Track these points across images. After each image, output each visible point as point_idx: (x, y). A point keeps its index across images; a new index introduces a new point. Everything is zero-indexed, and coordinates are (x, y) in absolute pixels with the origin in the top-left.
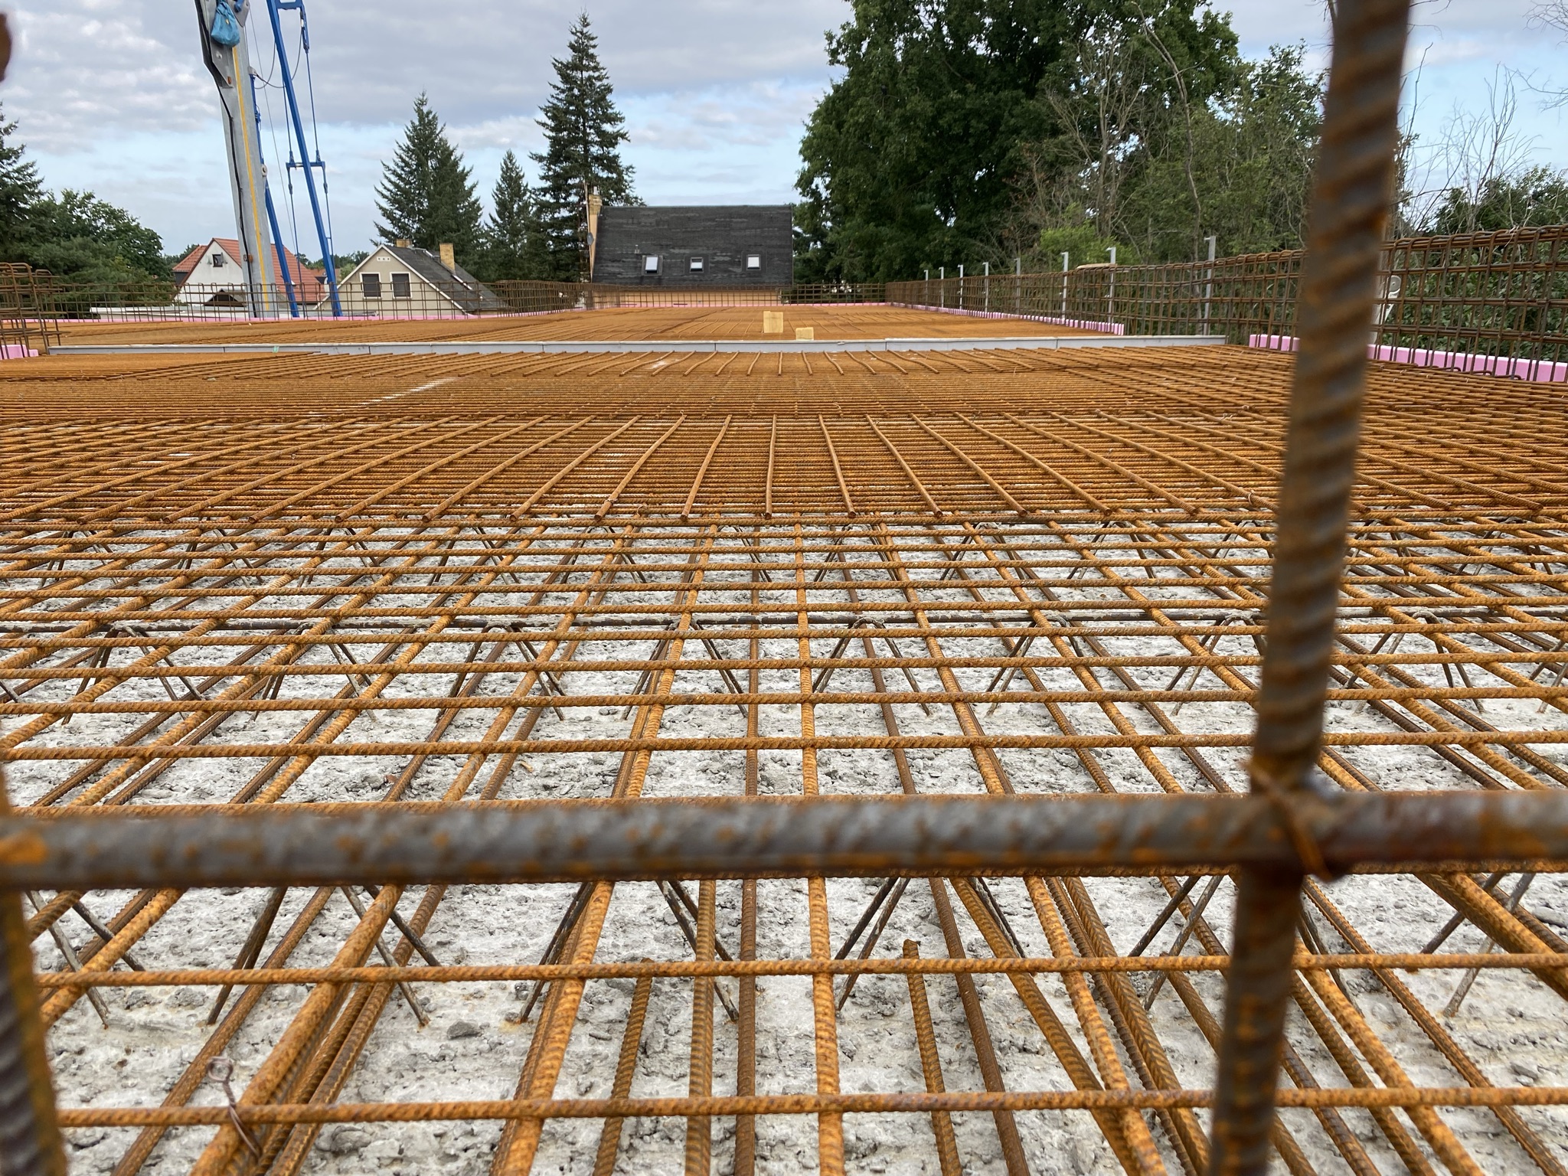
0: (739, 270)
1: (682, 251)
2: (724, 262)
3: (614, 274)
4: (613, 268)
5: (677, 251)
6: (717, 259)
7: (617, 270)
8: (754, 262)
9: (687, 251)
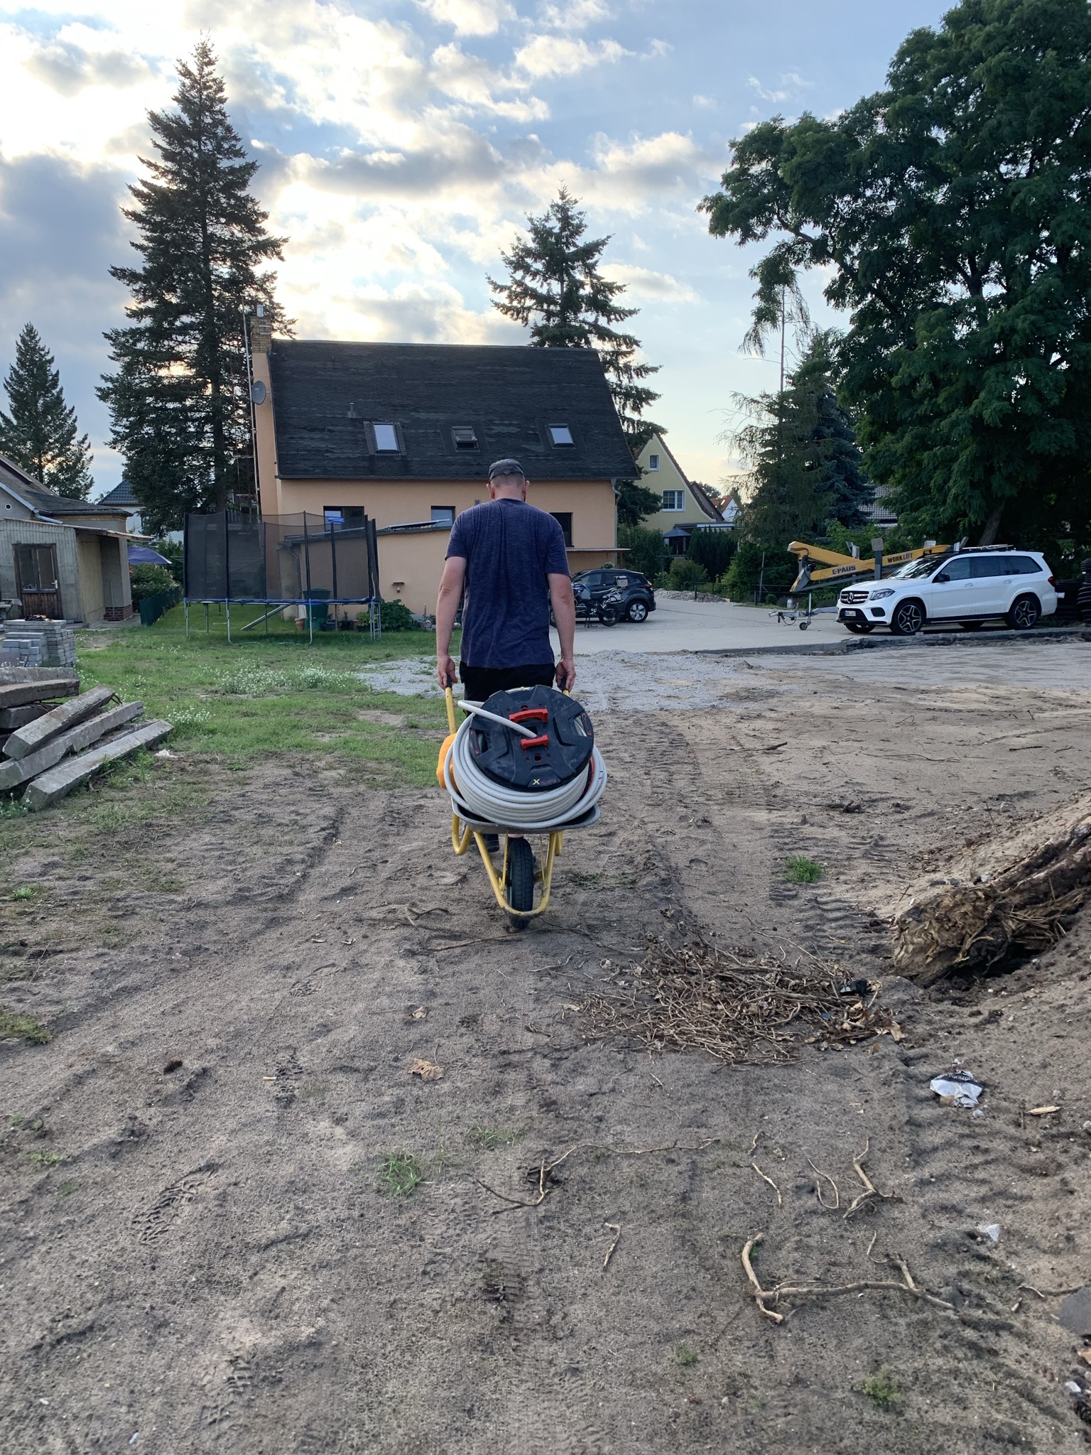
0: (540, 449)
1: (432, 416)
2: (510, 435)
3: (318, 451)
4: (313, 441)
5: (423, 415)
6: (496, 429)
7: (323, 445)
8: (561, 436)
9: (441, 416)
